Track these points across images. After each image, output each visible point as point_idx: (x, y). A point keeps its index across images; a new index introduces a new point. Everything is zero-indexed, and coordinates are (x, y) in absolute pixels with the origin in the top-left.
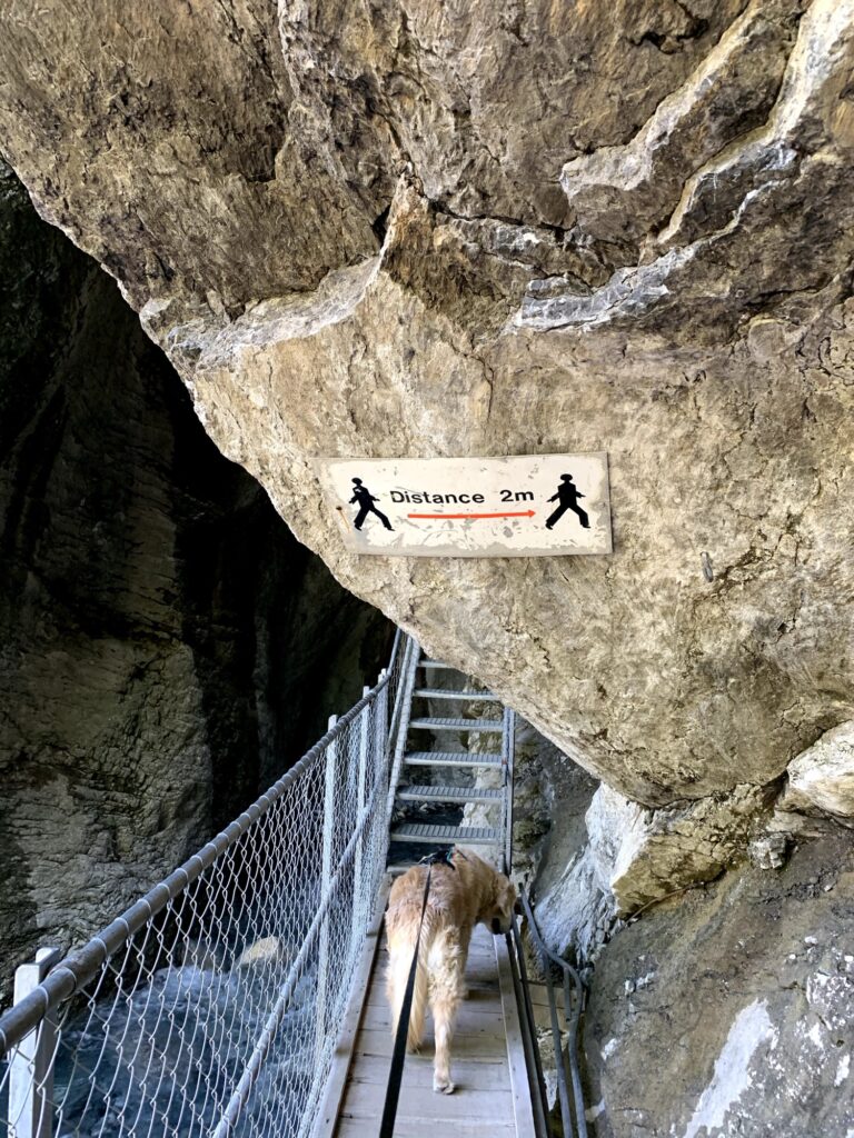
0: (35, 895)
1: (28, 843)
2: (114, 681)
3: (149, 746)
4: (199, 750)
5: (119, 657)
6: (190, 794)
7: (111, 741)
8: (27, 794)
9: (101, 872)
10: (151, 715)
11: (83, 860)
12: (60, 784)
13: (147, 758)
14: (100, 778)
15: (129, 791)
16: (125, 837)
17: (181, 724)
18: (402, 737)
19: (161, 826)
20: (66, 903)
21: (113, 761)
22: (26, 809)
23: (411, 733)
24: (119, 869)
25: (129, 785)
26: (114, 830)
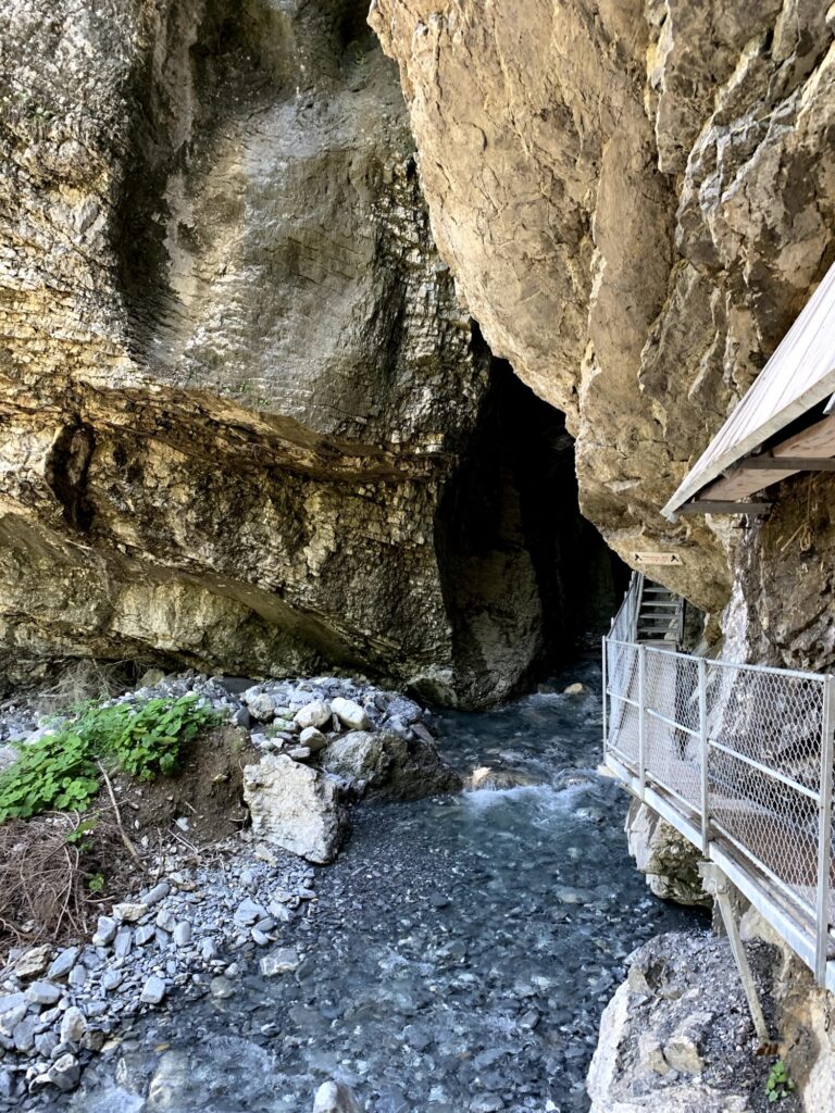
0: (485, 658)
1: (479, 638)
2: (499, 569)
3: (516, 598)
4: (536, 600)
5: (501, 558)
6: (535, 620)
7: (502, 596)
8: (475, 618)
9: (506, 651)
10: (516, 585)
11: (499, 646)
12: (485, 615)
13: (517, 604)
14: (500, 612)
15: (511, 618)
16: (512, 638)
17: (529, 587)
18: (640, 595)
19: (525, 634)
20: (496, 662)
21: (504, 605)
22: (476, 624)
23: (644, 593)
24: (512, 650)
25: (511, 615)
26: (507, 634)
